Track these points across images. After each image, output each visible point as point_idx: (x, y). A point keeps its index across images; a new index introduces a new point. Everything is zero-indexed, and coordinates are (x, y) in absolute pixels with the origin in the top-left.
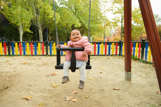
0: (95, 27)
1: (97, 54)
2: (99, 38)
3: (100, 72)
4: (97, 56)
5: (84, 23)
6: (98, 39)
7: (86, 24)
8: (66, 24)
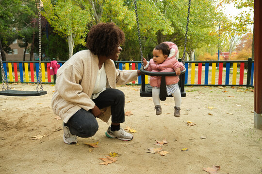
0: (201, 34)
1: (203, 83)
2: (207, 54)
3: (207, 113)
4: (203, 87)
5: (180, 26)
6: (206, 57)
7: (184, 28)
8: (146, 29)
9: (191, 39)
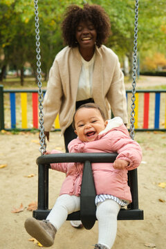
2: (159, 55)
3: (157, 198)
4: (151, 133)
7: (121, 19)
8: (55, 21)
9: (132, 38)
